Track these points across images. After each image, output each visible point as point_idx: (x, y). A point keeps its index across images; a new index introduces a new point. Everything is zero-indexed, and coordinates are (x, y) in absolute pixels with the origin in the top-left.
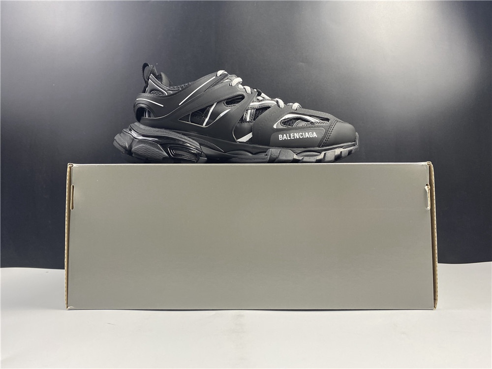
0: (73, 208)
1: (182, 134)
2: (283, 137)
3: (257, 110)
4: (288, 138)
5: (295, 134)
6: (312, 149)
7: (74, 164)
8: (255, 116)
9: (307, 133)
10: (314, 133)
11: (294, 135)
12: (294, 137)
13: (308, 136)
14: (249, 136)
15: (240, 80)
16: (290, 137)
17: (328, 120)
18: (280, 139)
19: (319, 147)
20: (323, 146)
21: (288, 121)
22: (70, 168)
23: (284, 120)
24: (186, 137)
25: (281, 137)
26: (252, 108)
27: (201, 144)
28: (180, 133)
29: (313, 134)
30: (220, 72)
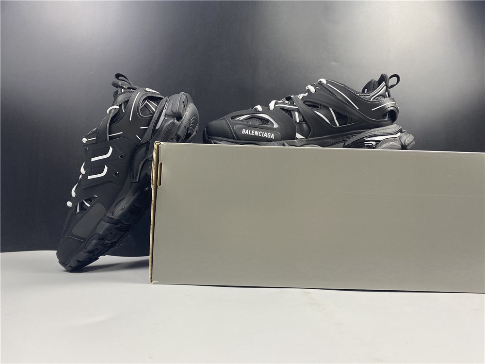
0: (160, 184)
7: (161, 143)
22: (158, 146)
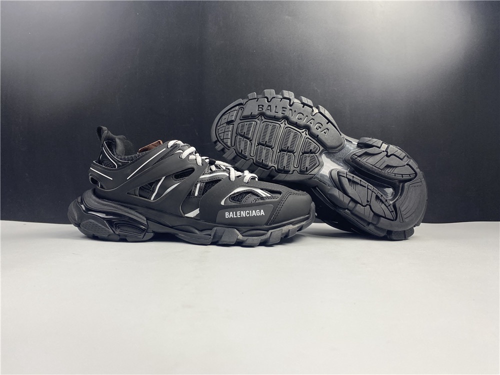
1: (130, 208)
2: (229, 215)
3: (207, 183)
4: (235, 217)
5: (242, 212)
6: (259, 227)
8: (203, 191)
9: (254, 211)
10: (262, 211)
11: (240, 213)
12: (240, 215)
13: (255, 214)
14: (197, 212)
15: (193, 149)
16: (236, 215)
17: (280, 193)
18: (226, 217)
19: (267, 225)
20: (271, 224)
21: (238, 195)
23: (234, 194)
24: (133, 212)
25: (228, 215)
26: (201, 181)
27: (148, 219)
28: (127, 207)
29: (260, 212)
30: (171, 143)
